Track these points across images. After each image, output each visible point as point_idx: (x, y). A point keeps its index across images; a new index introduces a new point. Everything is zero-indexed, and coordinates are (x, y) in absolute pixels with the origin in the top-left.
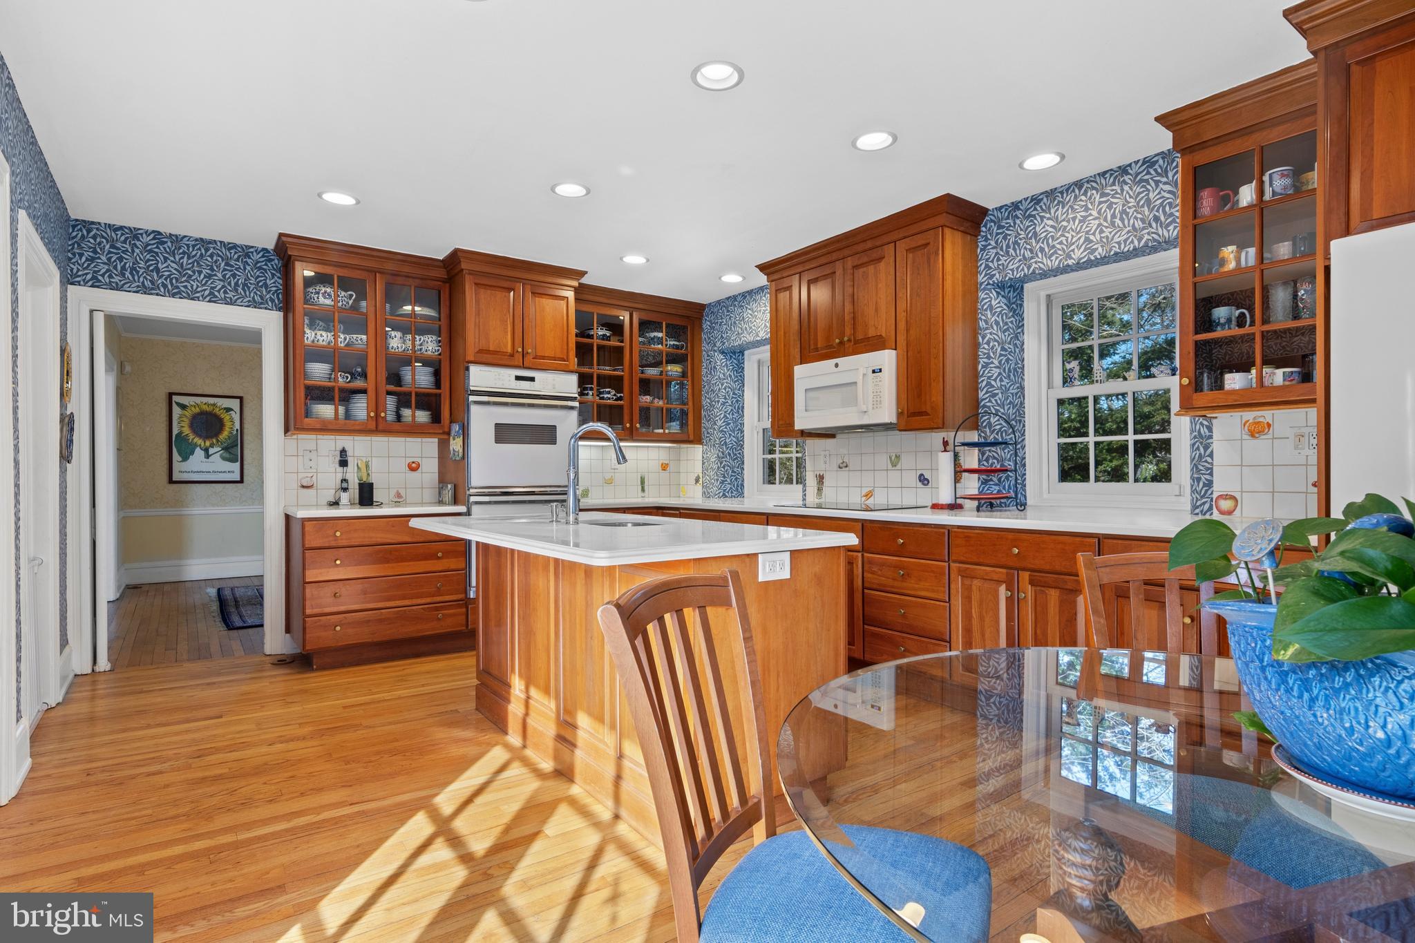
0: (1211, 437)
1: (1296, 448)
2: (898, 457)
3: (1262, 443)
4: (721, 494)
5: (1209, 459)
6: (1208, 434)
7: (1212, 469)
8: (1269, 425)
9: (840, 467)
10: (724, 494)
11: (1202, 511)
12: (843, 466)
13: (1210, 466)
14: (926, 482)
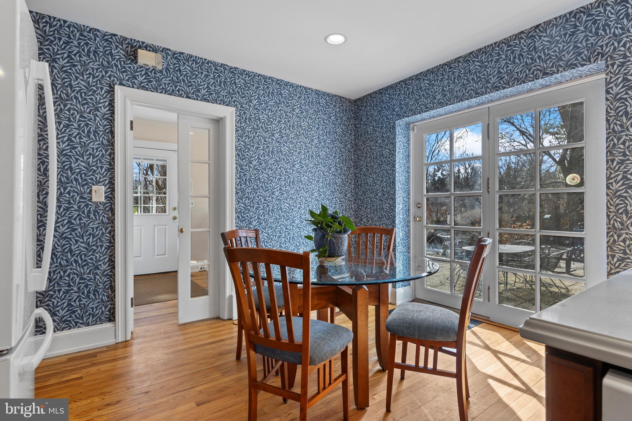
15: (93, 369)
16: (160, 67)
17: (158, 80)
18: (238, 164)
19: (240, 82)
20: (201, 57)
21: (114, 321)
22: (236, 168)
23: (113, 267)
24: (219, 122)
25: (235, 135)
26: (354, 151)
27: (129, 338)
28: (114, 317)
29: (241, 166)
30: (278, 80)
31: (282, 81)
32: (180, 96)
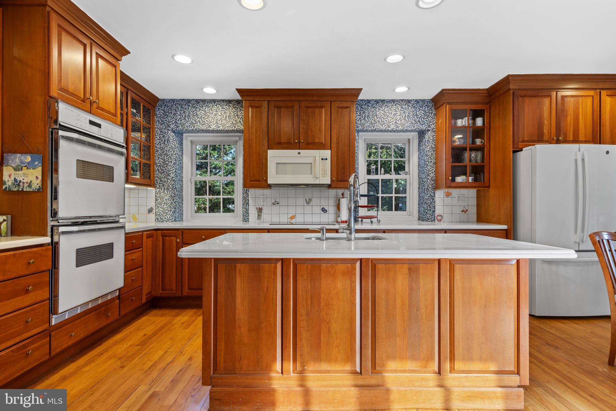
0: (434, 196)
1: (458, 201)
2: (310, 200)
3: (449, 199)
4: (173, 219)
5: (434, 203)
6: (433, 195)
7: (435, 207)
8: (451, 193)
9: (273, 204)
10: (175, 219)
11: (431, 220)
12: (276, 203)
13: (434, 206)
14: (326, 211)
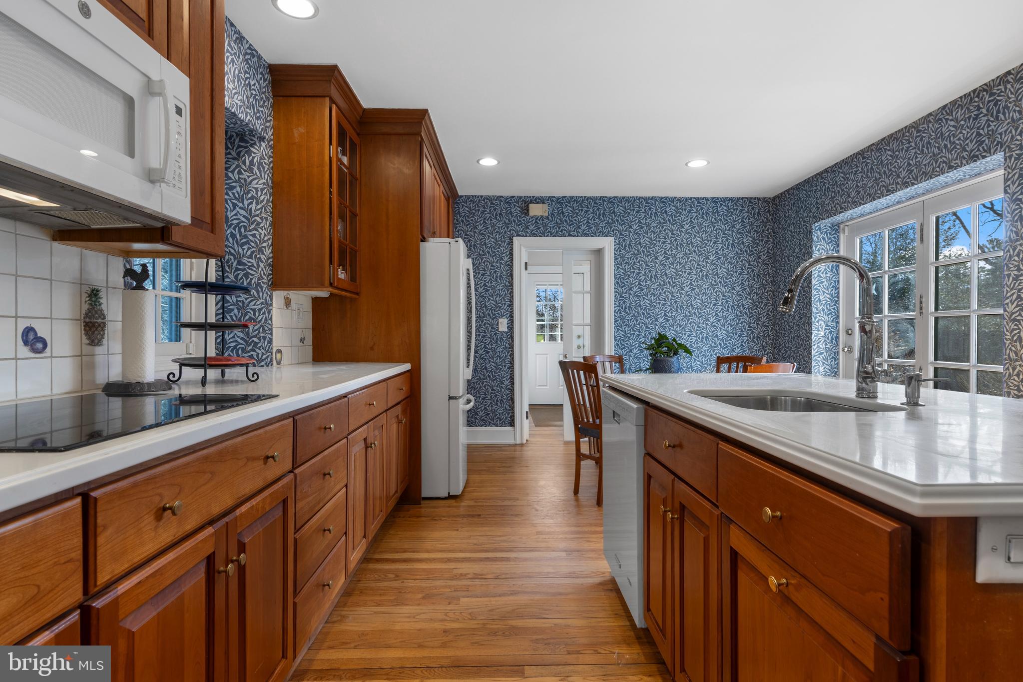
15: (498, 453)
16: (546, 214)
17: (545, 226)
18: (617, 292)
19: (619, 210)
20: (581, 195)
21: (514, 426)
22: (615, 296)
23: (513, 384)
24: (599, 252)
25: (614, 264)
26: (773, 263)
27: (524, 442)
28: (514, 423)
29: (620, 294)
30: (662, 198)
31: (666, 198)
32: (563, 235)
